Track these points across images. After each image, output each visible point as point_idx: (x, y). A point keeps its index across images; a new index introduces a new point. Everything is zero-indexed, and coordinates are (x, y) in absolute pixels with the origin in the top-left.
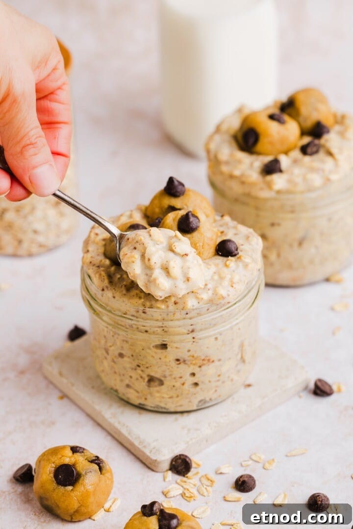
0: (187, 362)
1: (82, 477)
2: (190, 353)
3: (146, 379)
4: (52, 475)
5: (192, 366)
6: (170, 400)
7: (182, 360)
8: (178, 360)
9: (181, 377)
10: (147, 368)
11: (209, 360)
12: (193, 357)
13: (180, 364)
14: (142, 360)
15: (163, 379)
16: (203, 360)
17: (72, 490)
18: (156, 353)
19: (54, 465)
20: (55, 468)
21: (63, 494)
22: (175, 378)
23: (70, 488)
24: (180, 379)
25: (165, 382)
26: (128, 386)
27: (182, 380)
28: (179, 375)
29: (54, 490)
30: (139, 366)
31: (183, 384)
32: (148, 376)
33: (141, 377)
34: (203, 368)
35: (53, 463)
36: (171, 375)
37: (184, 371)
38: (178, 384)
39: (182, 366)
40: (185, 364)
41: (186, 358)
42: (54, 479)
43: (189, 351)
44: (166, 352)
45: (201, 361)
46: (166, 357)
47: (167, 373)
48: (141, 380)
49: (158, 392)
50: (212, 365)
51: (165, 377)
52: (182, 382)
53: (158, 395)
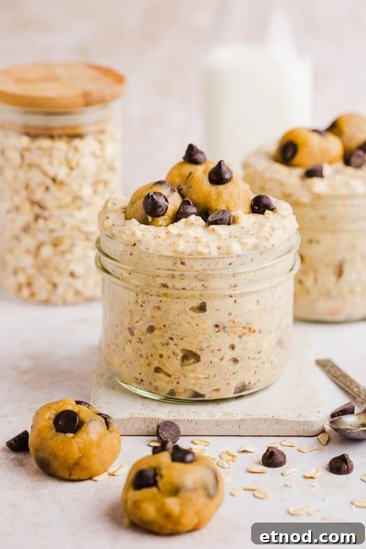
0: (226, 329)
1: (86, 425)
2: (231, 317)
3: (180, 355)
4: (51, 422)
5: (232, 335)
6: (206, 382)
7: (221, 326)
8: (217, 326)
9: (219, 350)
10: (182, 339)
11: (250, 329)
12: (234, 322)
13: (219, 331)
14: (176, 330)
15: (199, 353)
16: (244, 328)
17: (73, 437)
18: (192, 318)
19: (54, 412)
20: (55, 415)
21: (63, 440)
22: (212, 351)
23: (70, 435)
24: (219, 352)
25: (202, 358)
26: (157, 370)
27: (221, 354)
28: (218, 348)
29: (53, 437)
30: (172, 339)
31: (222, 360)
32: (183, 350)
33: (174, 353)
34: (244, 338)
35: (54, 410)
36: (209, 347)
37: (223, 340)
38: (216, 360)
39: (221, 333)
40: (225, 331)
41: (227, 324)
42: (53, 426)
43: (230, 314)
44: (204, 315)
45: (242, 329)
46: (204, 322)
47: (204, 345)
48: (173, 357)
49: (193, 371)
50: (253, 336)
51: (202, 350)
52: (221, 357)
53: (192, 375)
